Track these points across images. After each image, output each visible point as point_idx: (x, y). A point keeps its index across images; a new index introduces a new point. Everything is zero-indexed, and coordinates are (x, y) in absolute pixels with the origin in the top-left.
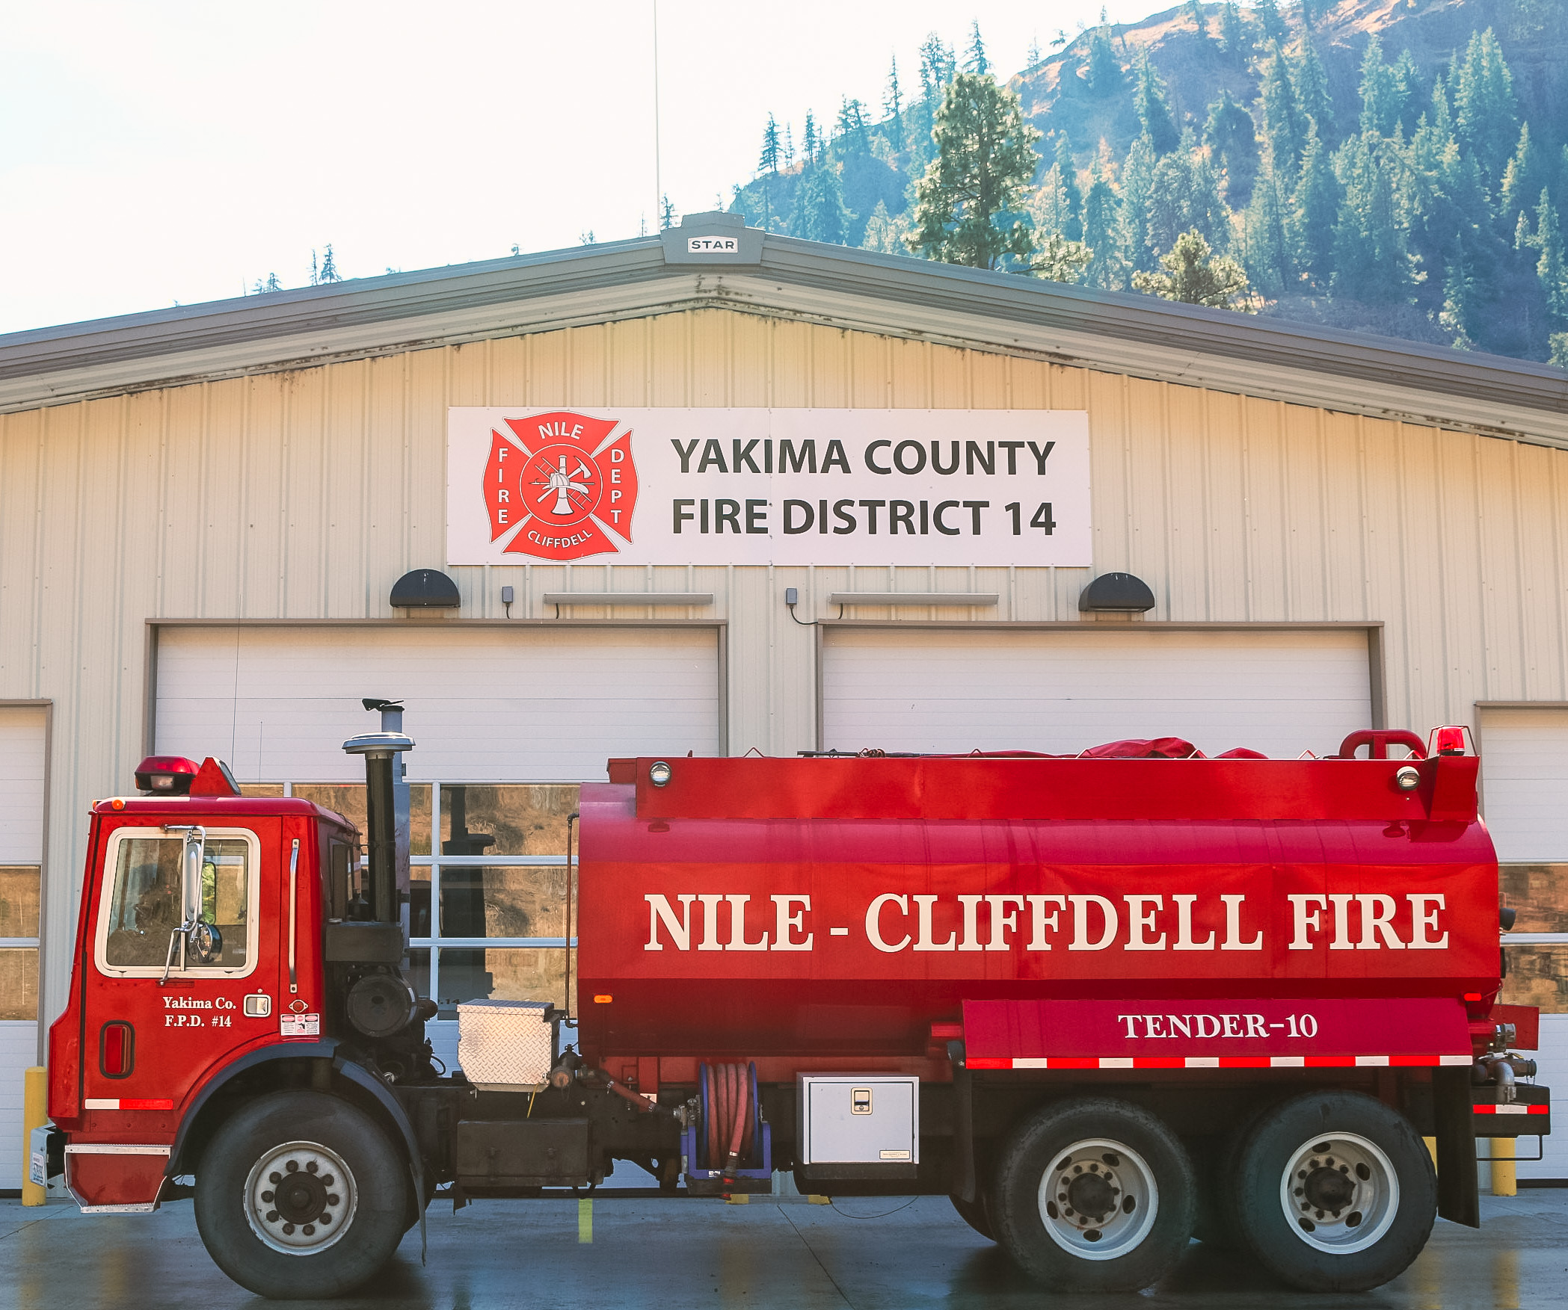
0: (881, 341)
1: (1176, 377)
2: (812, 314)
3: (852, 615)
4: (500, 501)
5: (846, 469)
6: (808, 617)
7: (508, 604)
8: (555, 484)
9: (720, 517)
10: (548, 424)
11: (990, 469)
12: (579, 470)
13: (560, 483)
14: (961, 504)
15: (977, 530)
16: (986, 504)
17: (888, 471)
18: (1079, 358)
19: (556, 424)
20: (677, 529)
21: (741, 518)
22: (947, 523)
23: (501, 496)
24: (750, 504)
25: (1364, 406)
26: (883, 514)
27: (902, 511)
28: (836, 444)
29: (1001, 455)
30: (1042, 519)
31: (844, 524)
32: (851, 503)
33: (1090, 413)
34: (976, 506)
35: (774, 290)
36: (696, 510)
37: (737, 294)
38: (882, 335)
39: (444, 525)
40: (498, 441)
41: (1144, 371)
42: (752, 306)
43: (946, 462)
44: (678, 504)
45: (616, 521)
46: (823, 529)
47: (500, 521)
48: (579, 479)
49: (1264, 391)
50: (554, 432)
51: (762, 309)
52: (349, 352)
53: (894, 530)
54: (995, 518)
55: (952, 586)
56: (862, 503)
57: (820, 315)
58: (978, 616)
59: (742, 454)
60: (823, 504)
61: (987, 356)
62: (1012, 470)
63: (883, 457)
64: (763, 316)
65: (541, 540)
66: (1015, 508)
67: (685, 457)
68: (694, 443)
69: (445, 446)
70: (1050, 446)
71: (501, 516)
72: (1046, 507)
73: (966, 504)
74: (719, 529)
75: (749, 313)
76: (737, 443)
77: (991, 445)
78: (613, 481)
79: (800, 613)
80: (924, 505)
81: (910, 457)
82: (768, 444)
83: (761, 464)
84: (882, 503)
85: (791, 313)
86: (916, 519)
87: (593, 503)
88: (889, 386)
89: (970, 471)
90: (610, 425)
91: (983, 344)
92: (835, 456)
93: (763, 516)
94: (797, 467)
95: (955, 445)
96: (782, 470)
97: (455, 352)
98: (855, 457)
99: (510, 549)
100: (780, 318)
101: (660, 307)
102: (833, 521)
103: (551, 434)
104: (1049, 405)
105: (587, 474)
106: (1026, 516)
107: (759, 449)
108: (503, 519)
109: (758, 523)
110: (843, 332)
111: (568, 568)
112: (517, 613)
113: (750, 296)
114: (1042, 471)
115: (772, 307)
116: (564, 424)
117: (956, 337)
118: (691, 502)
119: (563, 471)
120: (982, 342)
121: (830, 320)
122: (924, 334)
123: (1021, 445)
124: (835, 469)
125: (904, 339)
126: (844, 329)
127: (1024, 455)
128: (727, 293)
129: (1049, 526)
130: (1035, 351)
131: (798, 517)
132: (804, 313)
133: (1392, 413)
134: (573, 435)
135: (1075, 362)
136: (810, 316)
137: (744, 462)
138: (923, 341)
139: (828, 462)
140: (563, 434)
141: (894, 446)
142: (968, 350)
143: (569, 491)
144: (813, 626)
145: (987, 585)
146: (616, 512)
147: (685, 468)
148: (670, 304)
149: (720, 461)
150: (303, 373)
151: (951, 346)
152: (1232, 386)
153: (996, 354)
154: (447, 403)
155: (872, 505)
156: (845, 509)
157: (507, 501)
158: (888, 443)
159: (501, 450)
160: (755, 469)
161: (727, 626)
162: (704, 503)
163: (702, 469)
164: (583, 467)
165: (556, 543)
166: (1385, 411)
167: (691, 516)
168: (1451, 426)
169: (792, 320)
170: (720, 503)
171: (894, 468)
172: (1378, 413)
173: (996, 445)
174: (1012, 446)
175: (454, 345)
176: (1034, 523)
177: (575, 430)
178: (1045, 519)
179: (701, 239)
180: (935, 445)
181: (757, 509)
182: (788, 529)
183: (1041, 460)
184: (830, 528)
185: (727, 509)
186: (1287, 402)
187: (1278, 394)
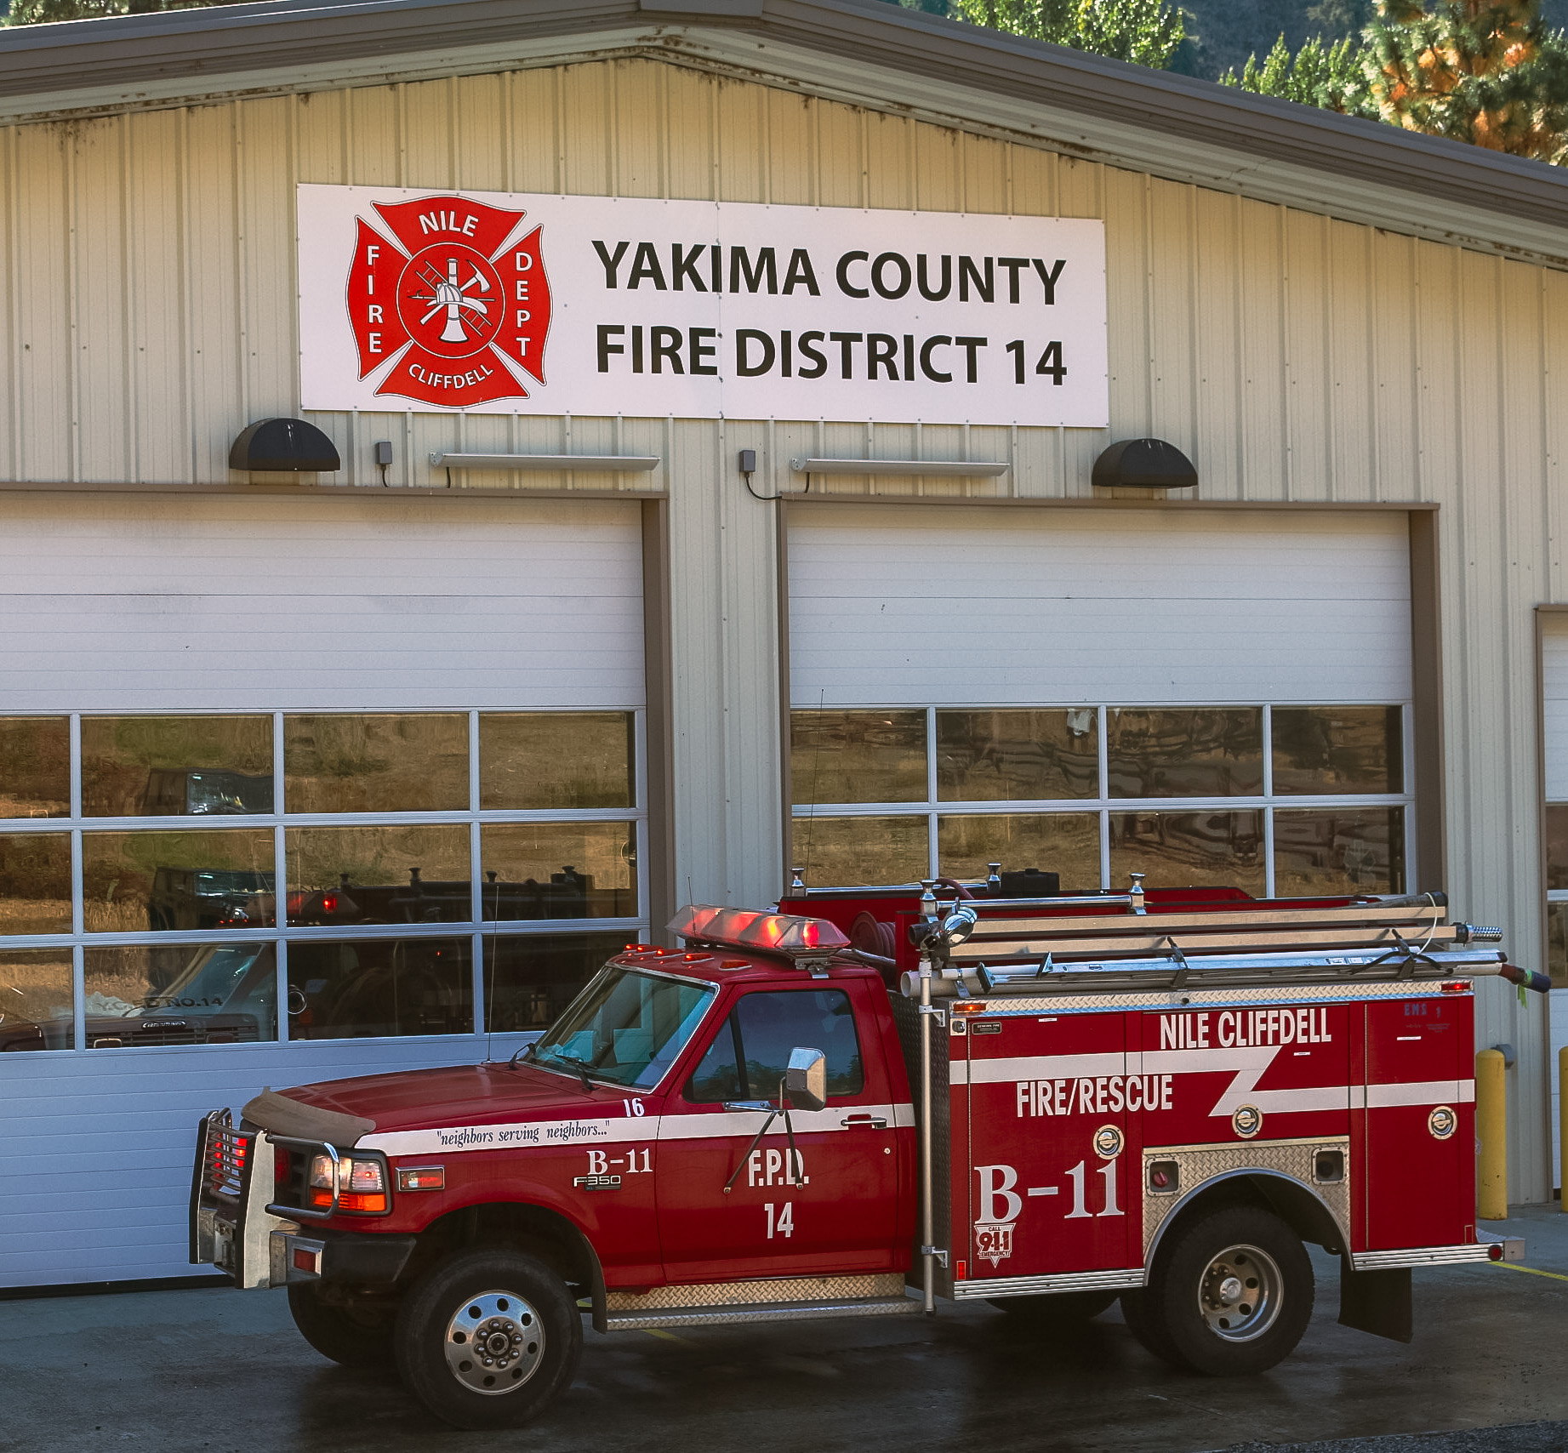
0: (853, 116)
1: (1212, 180)
2: (775, 75)
3: (821, 487)
4: (371, 321)
5: (814, 291)
6: (767, 488)
7: (383, 467)
8: (442, 299)
9: (657, 351)
10: (432, 214)
11: (988, 295)
13: (450, 298)
14: (953, 341)
15: (972, 377)
16: (983, 342)
17: (864, 294)
19: (442, 213)
20: (603, 366)
21: (684, 352)
22: (937, 366)
24: (695, 333)
25: (1425, 227)
26: (859, 350)
27: (882, 348)
28: (800, 255)
29: (1002, 275)
30: (1050, 363)
31: (812, 365)
32: (819, 336)
33: (1105, 223)
34: (972, 344)
35: (754, 47)
36: (626, 340)
37: (689, 45)
38: (854, 107)
39: (295, 353)
41: (1167, 170)
42: (698, 60)
43: (935, 285)
44: (603, 331)
46: (787, 372)
47: (372, 350)
48: (474, 292)
49: (1312, 204)
51: (712, 65)
52: (164, 101)
53: (873, 374)
54: (996, 361)
55: (941, 449)
56: (834, 337)
57: (785, 78)
58: (971, 491)
59: (684, 265)
60: (786, 336)
61: (983, 143)
62: (1015, 298)
63: (859, 274)
64: (706, 73)
65: (426, 377)
66: (1017, 347)
67: (611, 266)
68: (622, 247)
69: (293, 240)
70: (1059, 265)
71: (372, 342)
72: (1055, 347)
73: (960, 341)
74: (656, 368)
75: (687, 68)
76: (677, 249)
77: (989, 261)
78: (519, 297)
79: (759, 483)
80: (909, 340)
81: (891, 276)
82: (716, 251)
83: (707, 278)
84: (858, 337)
85: (748, 72)
86: (899, 359)
88: (865, 177)
89: (964, 296)
90: (515, 217)
91: (985, 126)
92: (800, 271)
93: (710, 351)
94: (753, 287)
95: (946, 261)
96: (734, 288)
97: (302, 105)
98: (825, 275)
99: (387, 388)
100: (727, 77)
101: (582, 56)
102: (799, 360)
104: (1054, 211)
105: (485, 286)
107: (707, 256)
109: (704, 360)
110: (806, 101)
111: (463, 417)
112: (395, 477)
113: (706, 48)
114: (1050, 299)
115: (724, 63)
116: (452, 213)
117: (953, 116)
118: (619, 330)
119: (453, 280)
121: (797, 84)
122: (913, 110)
123: (1025, 263)
124: (801, 288)
125: (881, 113)
126: (808, 96)
127: (1028, 275)
128: (677, 43)
129: (1058, 373)
130: (1047, 139)
131: (755, 353)
132: (765, 73)
133: (1457, 237)
134: (465, 231)
135: (1093, 156)
136: (773, 77)
137: (686, 276)
138: (904, 118)
139: (792, 279)
140: (452, 228)
141: (872, 259)
142: (961, 132)
143: (462, 309)
144: (773, 503)
145: (990, 449)
146: (523, 340)
147: (611, 283)
148: (594, 53)
149: (656, 273)
150: (91, 126)
151: (939, 126)
152: (1266, 193)
153: (994, 139)
154: (295, 180)
155: (846, 339)
156: (813, 344)
157: (380, 321)
158: (863, 256)
159: (370, 248)
160: (700, 286)
161: (667, 500)
162: (637, 331)
163: (633, 284)
164: (479, 276)
165: (446, 382)
166: (1449, 234)
167: (619, 349)
168: (1521, 256)
169: (742, 81)
170: (657, 332)
171: (872, 291)
172: (1440, 236)
173: (995, 262)
174: (1014, 265)
175: (299, 94)
176: (1041, 369)
177: (467, 224)
178: (1053, 365)
180: (922, 260)
181: (704, 341)
182: (743, 370)
183: (1049, 284)
184: (795, 370)
185: (666, 341)
186: (1332, 218)
187: (1328, 207)
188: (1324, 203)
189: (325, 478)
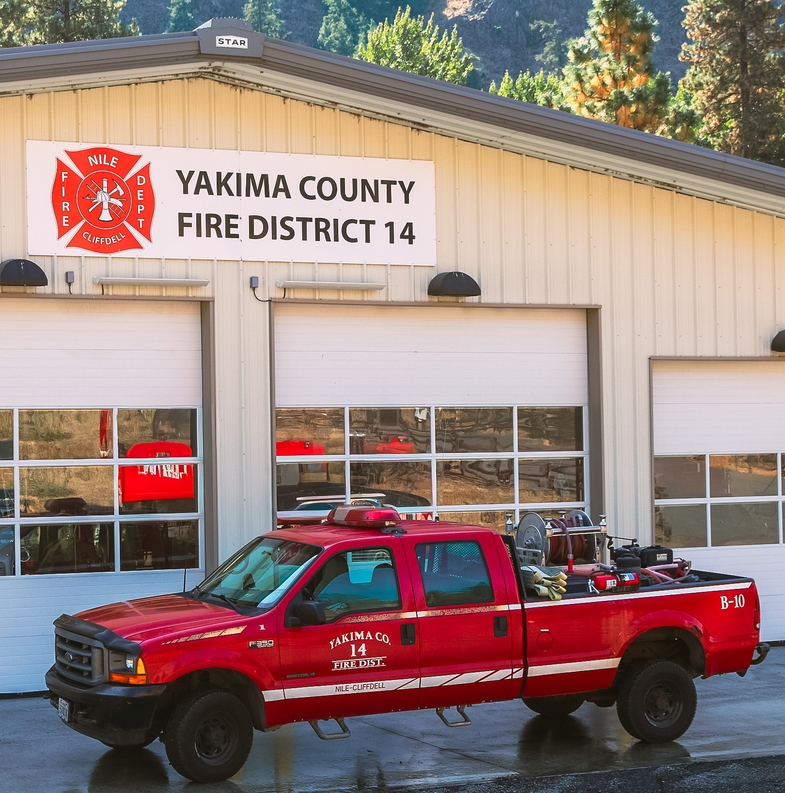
0: (308, 107)
1: (488, 142)
2: (269, 87)
3: (292, 295)
4: (64, 210)
5: (288, 196)
6: (264, 296)
7: (70, 284)
8: (100, 199)
9: (209, 226)
10: (95, 156)
11: (376, 199)
12: (115, 190)
14: (358, 222)
15: (368, 240)
16: (373, 222)
17: (313, 198)
19: (100, 155)
20: (181, 234)
21: (222, 227)
22: (350, 235)
23: (64, 207)
24: (229, 217)
25: (595, 166)
26: (311, 226)
27: (322, 225)
28: (281, 178)
29: (383, 189)
30: (407, 233)
31: (287, 233)
32: (291, 219)
33: (435, 163)
34: (368, 223)
35: (258, 73)
36: (193, 220)
37: (225, 71)
38: (309, 103)
39: (25, 226)
40: (61, 166)
42: (230, 79)
43: (349, 193)
44: (181, 216)
45: (141, 227)
47: (64, 225)
48: (116, 196)
49: (539, 154)
50: (99, 162)
51: (237, 81)
53: (318, 239)
54: (379, 232)
55: (352, 276)
56: (298, 219)
57: (274, 88)
58: (367, 297)
59: (222, 183)
60: (274, 219)
61: (373, 122)
62: (389, 200)
63: (311, 188)
64: (234, 85)
66: (390, 225)
67: (185, 183)
68: (191, 173)
69: (24, 169)
70: (412, 184)
71: (64, 221)
72: (409, 226)
73: (362, 222)
74: (208, 235)
75: (224, 83)
76: (219, 174)
77: (376, 182)
78: (139, 199)
79: (259, 292)
81: (327, 189)
82: (239, 175)
83: (234, 190)
84: (310, 220)
85: (255, 85)
86: (331, 231)
87: (126, 213)
88: (314, 139)
89: (364, 199)
91: (375, 114)
92: (281, 186)
93: (236, 226)
94: (257, 194)
95: (355, 181)
96: (248, 194)
97: (28, 100)
98: (294, 187)
100: (244, 88)
101: (171, 76)
102: (281, 231)
103: (97, 163)
104: (409, 156)
105: (122, 193)
106: (397, 232)
107: (233, 179)
108: (66, 223)
109: (233, 231)
110: (284, 100)
111: (110, 259)
112: (75, 290)
113: (234, 73)
114: (407, 201)
115: (243, 81)
116: (105, 156)
117: (358, 108)
118: (190, 215)
119: (105, 190)
121: (280, 92)
122: (338, 105)
123: (394, 183)
124: (282, 195)
125: (322, 106)
126: (285, 98)
127: (396, 190)
128: (219, 70)
129: (411, 238)
130: (406, 120)
131: (259, 227)
132: (264, 86)
133: (610, 171)
134: (111, 165)
135: (429, 129)
136: (268, 88)
137: (223, 188)
138: (334, 109)
139: (277, 190)
140: (105, 163)
141: (317, 180)
142: (363, 117)
143: (110, 204)
144: (267, 303)
145: (376, 277)
146: (141, 220)
147: (186, 191)
148: (177, 75)
149: (208, 187)
151: (351, 113)
152: (515, 148)
153: (379, 120)
154: (25, 139)
155: (304, 221)
156: (287, 223)
157: (68, 210)
158: (313, 179)
159: (63, 173)
160: (230, 193)
161: (214, 302)
162: (199, 216)
163: (197, 192)
164: (119, 187)
165: (102, 241)
166: (607, 170)
167: (190, 225)
168: (642, 181)
169: (252, 90)
170: (209, 216)
171: (317, 196)
172: (603, 171)
173: (380, 182)
174: (389, 184)
175: (27, 95)
176: (402, 236)
177: (113, 161)
178: (409, 234)
179: (224, 37)
180: (343, 181)
181: (233, 221)
182: (252, 236)
183: (407, 193)
184: (278, 236)
185: (214, 221)
186: (548, 161)
187: (546, 156)
188: (545, 154)
189: (40, 289)
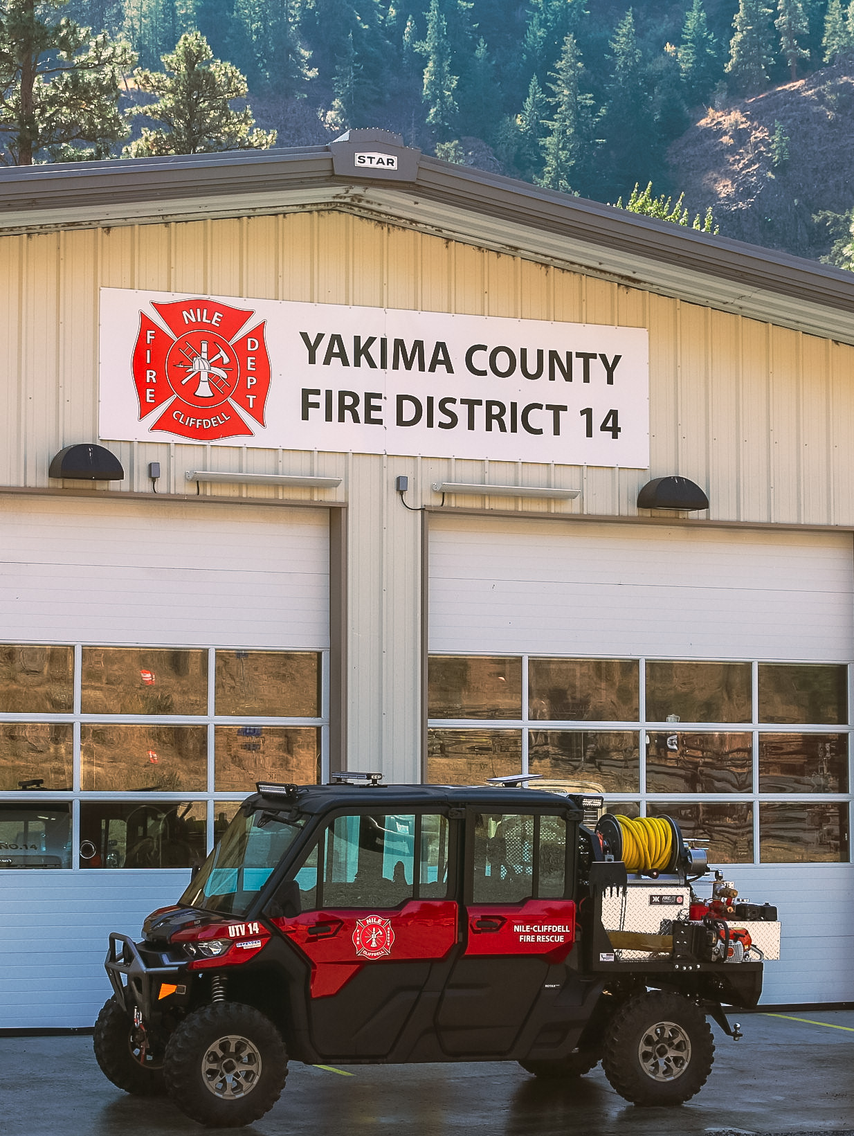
0: (479, 254)
1: (721, 304)
2: (426, 225)
3: (453, 503)
4: (148, 381)
5: (450, 370)
6: (415, 503)
7: (154, 480)
8: (197, 368)
9: (342, 407)
10: (191, 311)
11: (568, 377)
12: (218, 356)
13: (202, 367)
14: (544, 407)
15: (557, 432)
16: (564, 408)
17: (484, 373)
18: (645, 282)
19: (198, 310)
20: (305, 417)
21: (361, 409)
22: (533, 424)
23: (148, 377)
24: (369, 396)
26: (480, 412)
27: (496, 410)
28: (441, 346)
29: (578, 364)
30: (610, 424)
31: (448, 420)
32: (453, 401)
33: (649, 331)
34: (557, 409)
35: (411, 204)
36: (321, 399)
37: (368, 202)
38: (480, 248)
39: (96, 401)
40: (146, 323)
41: (691, 296)
42: (374, 213)
43: (532, 368)
44: (306, 393)
45: (251, 406)
46: (430, 424)
48: (218, 364)
49: (791, 322)
50: (196, 318)
51: (383, 216)
52: (12, 229)
53: (489, 428)
54: (572, 422)
55: (534, 479)
56: (463, 401)
57: (433, 227)
58: (555, 508)
59: (362, 350)
60: (430, 400)
61: (567, 274)
62: (586, 379)
63: (481, 360)
64: (379, 222)
65: (184, 420)
66: (588, 412)
67: (312, 350)
68: (320, 337)
69: (96, 325)
70: (617, 358)
71: (148, 395)
72: (613, 414)
73: (549, 407)
74: (341, 419)
75: (367, 218)
76: (357, 339)
77: (569, 355)
78: (249, 368)
79: (409, 498)
80: (514, 405)
81: (503, 362)
82: (384, 341)
83: (377, 360)
84: (479, 402)
85: (408, 222)
86: (507, 418)
87: (231, 387)
88: (486, 295)
89: (552, 377)
90: (248, 314)
91: (568, 263)
92: (441, 357)
93: (379, 408)
94: (408, 366)
95: (540, 353)
96: (396, 367)
97: (105, 235)
98: (458, 359)
99: (158, 426)
100: (394, 225)
101: (295, 207)
102: (439, 417)
103: (194, 320)
104: (615, 321)
105: (226, 360)
106: (597, 422)
107: (377, 344)
108: (151, 398)
109: (374, 415)
110: (447, 243)
111: (209, 448)
112: (161, 487)
113: (380, 205)
114: (610, 381)
115: (392, 216)
116: (205, 311)
117: (546, 256)
118: (317, 392)
119: (205, 355)
120: (567, 261)
121: (441, 231)
122: (519, 251)
123: (594, 356)
124: (441, 368)
125: (498, 252)
126: (448, 240)
127: (596, 366)
128: (360, 201)
129: (615, 431)
130: (610, 273)
131: (409, 411)
132: (419, 223)
134: (213, 323)
135: (641, 286)
136: (425, 226)
137: (363, 358)
138: (514, 256)
139: (435, 362)
140: (204, 320)
141: (489, 350)
142: (552, 267)
143: (210, 375)
144: (420, 512)
145: (567, 480)
146: (251, 398)
147: (312, 360)
148: (303, 206)
149: (342, 355)
152: (758, 314)
153: (574, 272)
154: (99, 285)
155: (471, 404)
156: (448, 406)
157: (154, 381)
158: (484, 348)
159: (149, 332)
160: (372, 365)
161: (347, 508)
162: (329, 394)
163: (327, 362)
164: (222, 353)
165: (198, 424)
167: (316, 405)
169: (404, 228)
170: (342, 394)
171: (489, 371)
173: (574, 355)
174: (587, 357)
175: (103, 228)
176: (604, 428)
177: (215, 318)
178: (612, 426)
180: (524, 352)
181: (374, 402)
182: (400, 422)
183: (610, 371)
184: (436, 423)
185: (349, 401)
186: (803, 333)
187: (800, 325)
188: (798, 322)
189: (114, 485)
